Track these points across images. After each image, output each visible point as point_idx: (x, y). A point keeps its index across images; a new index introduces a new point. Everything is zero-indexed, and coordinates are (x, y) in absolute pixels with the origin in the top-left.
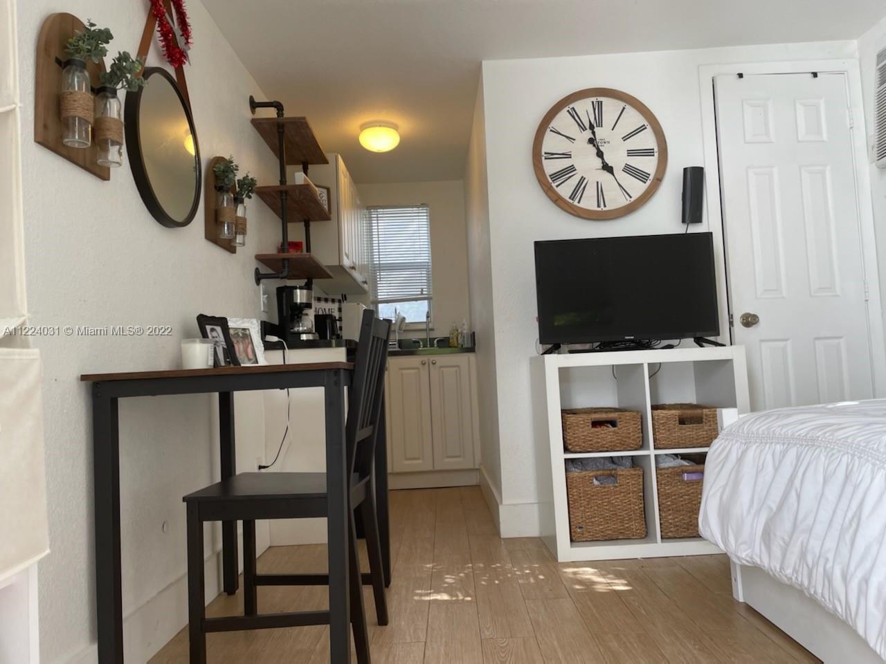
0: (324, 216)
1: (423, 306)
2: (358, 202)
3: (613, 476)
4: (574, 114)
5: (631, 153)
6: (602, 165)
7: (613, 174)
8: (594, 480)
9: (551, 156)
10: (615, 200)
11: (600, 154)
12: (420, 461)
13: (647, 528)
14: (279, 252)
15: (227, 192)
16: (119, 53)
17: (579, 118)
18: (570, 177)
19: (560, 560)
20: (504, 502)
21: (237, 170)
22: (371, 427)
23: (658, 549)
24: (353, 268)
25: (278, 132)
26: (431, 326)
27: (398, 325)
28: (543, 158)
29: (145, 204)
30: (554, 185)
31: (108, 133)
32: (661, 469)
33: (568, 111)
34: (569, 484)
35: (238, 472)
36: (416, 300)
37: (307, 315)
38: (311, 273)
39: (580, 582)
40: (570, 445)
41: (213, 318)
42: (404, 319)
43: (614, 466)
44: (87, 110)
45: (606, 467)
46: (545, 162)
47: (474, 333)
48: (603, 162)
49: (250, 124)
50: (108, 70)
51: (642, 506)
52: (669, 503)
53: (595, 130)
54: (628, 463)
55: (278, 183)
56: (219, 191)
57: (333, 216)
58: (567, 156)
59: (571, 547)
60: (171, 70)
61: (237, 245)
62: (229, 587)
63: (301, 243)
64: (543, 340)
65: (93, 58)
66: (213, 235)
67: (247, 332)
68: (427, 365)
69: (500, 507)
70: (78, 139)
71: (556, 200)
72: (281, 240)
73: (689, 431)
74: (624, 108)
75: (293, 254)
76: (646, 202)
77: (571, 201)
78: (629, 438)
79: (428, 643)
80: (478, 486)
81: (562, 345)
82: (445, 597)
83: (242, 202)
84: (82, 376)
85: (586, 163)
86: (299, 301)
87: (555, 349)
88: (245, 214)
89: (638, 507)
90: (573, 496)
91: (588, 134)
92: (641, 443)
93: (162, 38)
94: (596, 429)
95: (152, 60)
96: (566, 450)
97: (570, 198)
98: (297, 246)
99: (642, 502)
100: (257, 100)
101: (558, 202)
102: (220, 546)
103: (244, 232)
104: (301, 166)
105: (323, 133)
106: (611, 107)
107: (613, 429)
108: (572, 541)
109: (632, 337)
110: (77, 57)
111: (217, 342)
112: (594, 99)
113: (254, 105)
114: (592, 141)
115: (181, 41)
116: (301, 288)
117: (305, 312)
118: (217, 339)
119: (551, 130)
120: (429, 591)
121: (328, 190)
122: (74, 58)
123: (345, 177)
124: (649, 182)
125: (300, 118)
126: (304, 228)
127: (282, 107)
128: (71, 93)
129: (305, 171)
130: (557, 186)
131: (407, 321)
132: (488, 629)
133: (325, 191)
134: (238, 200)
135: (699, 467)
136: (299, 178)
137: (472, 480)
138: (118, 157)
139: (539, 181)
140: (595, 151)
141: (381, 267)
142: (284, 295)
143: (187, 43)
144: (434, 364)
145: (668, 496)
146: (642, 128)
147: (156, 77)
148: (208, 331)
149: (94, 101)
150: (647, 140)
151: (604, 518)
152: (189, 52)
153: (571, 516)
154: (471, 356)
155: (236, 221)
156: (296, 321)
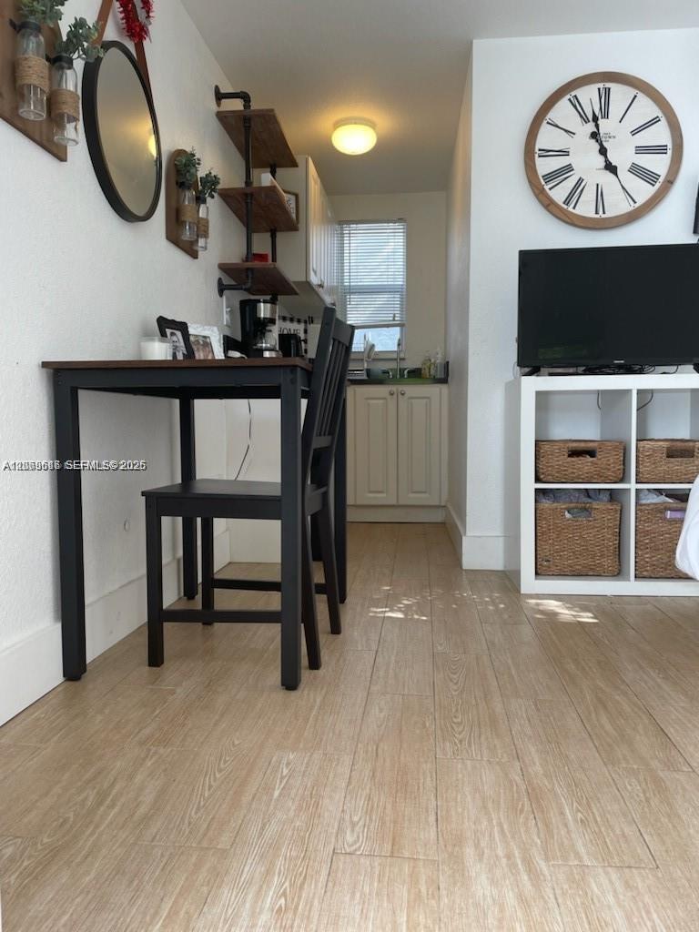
0: (292, 226)
1: (395, 333)
2: (330, 215)
3: (586, 510)
4: (576, 103)
5: (641, 150)
6: (604, 164)
7: (616, 175)
8: (566, 513)
9: (546, 153)
10: (617, 205)
11: (603, 151)
12: (384, 495)
13: (620, 565)
14: (243, 261)
15: (189, 189)
16: (76, 19)
17: (582, 109)
18: (566, 178)
19: (523, 591)
20: (468, 533)
21: (199, 164)
22: (330, 437)
23: (630, 587)
24: (321, 286)
25: (245, 127)
26: (402, 355)
27: (366, 353)
28: (537, 155)
29: (105, 193)
30: (547, 187)
31: (64, 106)
32: (641, 505)
33: (570, 100)
34: (538, 515)
35: (197, 478)
36: (388, 326)
37: (271, 331)
38: (276, 287)
39: (542, 612)
40: (543, 474)
41: (173, 322)
42: (373, 346)
43: (590, 501)
44: (42, 77)
45: (580, 501)
46: (539, 161)
47: (448, 362)
48: (607, 160)
49: (215, 117)
50: (65, 38)
51: (617, 542)
52: (647, 541)
53: (599, 122)
54: (605, 497)
55: (243, 185)
56: (180, 187)
57: (301, 225)
58: (565, 153)
59: (536, 579)
60: (131, 46)
61: (200, 249)
62: (189, 591)
63: (266, 255)
64: (521, 363)
65: (49, 21)
66: (174, 237)
67: (208, 340)
68: (395, 396)
69: (464, 538)
70: (33, 111)
71: (549, 205)
72: (245, 252)
73: (677, 465)
74: (636, 96)
75: (257, 264)
76: (653, 208)
77: (565, 207)
78: (609, 470)
79: (379, 653)
80: (443, 524)
81: (542, 369)
82: (400, 615)
83: (204, 201)
84: (43, 363)
85: (586, 161)
86: (262, 316)
87: (535, 371)
88: (207, 215)
89: (612, 543)
90: (542, 528)
91: (591, 127)
92: (621, 475)
93: (121, 9)
94: (573, 459)
95: (111, 33)
96: (538, 480)
97: (564, 203)
98: (262, 257)
99: (618, 538)
100: (223, 91)
101: (549, 208)
102: (180, 553)
103: (206, 235)
104: (269, 170)
105: (293, 132)
106: (620, 94)
107: (592, 459)
108: (537, 573)
109: (622, 362)
110: (32, 20)
111: (177, 347)
112: (601, 85)
113: (219, 96)
114: (595, 135)
115: (141, 14)
116: (265, 302)
117: (268, 328)
118: (178, 344)
119: (548, 123)
120: (384, 610)
121: (297, 196)
122: (28, 20)
123: (316, 183)
124: (658, 185)
125: (267, 110)
126: (270, 239)
127: (249, 98)
128: (26, 59)
129: (273, 174)
130: (550, 189)
131: (377, 349)
132: (441, 645)
133: (293, 198)
134: (200, 200)
135: (682, 505)
136: (266, 179)
137: (438, 517)
138: (75, 133)
139: (530, 182)
140: (598, 147)
141: (353, 291)
142: (247, 309)
143: (148, 17)
144: (403, 394)
145: (647, 533)
146: (655, 121)
147: (114, 51)
148: (168, 334)
149: (50, 70)
150: (660, 134)
151: (573, 552)
152: (150, 27)
153: (538, 549)
154: (444, 388)
155: (198, 222)
156: (258, 338)
